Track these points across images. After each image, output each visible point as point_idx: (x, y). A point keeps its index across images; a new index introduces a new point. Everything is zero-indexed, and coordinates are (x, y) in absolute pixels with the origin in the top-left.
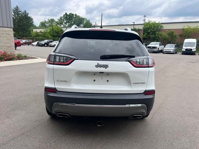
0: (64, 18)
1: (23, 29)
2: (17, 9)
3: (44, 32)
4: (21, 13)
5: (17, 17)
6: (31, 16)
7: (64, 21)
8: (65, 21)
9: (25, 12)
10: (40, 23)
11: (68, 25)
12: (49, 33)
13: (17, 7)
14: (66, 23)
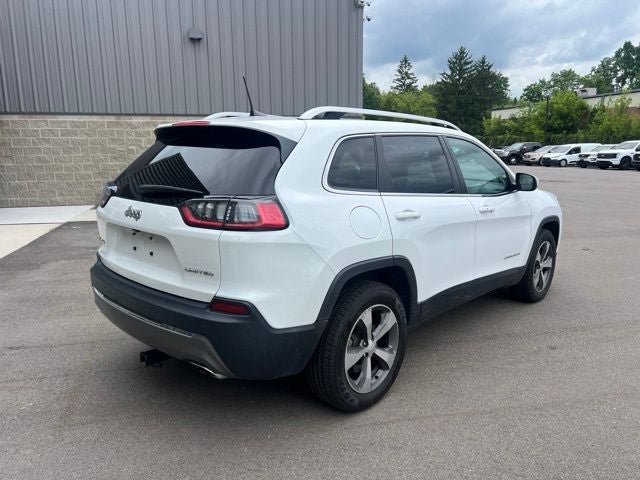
0: (617, 64)
1: (469, 112)
2: (462, 58)
3: (523, 118)
4: (469, 66)
5: (459, 80)
6: (497, 74)
7: (616, 72)
8: (620, 74)
9: (483, 62)
10: (525, 90)
11: (631, 86)
12: (536, 119)
13: (462, 52)
14: (622, 80)
